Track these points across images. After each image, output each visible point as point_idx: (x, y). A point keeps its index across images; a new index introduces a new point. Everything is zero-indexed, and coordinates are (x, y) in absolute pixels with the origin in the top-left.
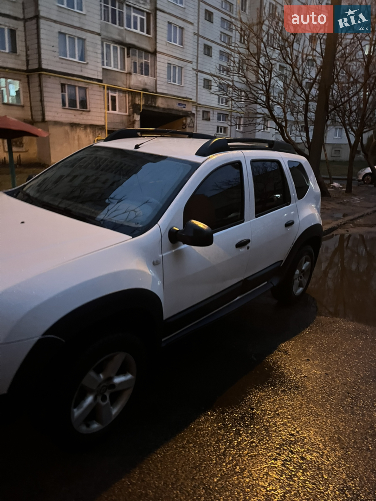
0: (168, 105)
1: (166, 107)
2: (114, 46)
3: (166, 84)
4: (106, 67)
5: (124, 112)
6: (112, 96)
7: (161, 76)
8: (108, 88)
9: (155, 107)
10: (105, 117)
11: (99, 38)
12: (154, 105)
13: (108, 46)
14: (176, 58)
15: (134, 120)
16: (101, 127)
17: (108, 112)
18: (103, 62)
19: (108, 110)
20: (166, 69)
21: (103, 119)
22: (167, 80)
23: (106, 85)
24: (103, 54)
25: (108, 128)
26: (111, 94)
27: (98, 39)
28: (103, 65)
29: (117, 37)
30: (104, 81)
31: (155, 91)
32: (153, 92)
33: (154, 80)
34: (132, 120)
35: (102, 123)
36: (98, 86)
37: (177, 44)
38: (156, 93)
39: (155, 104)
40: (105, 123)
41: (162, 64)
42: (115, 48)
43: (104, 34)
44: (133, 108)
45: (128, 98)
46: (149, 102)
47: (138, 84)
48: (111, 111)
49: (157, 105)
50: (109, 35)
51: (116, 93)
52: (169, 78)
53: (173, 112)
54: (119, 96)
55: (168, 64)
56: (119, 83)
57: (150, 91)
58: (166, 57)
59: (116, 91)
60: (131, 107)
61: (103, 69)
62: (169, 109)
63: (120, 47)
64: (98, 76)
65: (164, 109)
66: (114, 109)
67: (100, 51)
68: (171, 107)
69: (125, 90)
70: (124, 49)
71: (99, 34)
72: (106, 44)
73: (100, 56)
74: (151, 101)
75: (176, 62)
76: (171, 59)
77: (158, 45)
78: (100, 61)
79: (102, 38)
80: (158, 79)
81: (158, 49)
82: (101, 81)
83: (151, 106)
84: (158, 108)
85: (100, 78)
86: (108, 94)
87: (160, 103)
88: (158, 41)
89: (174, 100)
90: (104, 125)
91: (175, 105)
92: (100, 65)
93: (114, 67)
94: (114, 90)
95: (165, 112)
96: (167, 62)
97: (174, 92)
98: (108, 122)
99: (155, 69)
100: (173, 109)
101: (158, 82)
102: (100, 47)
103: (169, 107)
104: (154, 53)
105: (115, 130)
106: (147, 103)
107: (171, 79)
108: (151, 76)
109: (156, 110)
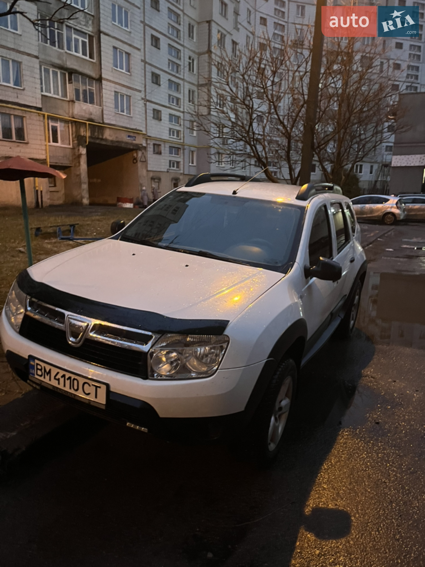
0: (116, 137)
1: (115, 139)
2: (53, 71)
3: (113, 114)
4: (45, 93)
5: (67, 145)
6: (52, 126)
7: (107, 104)
8: (49, 117)
9: (102, 139)
10: (46, 150)
11: (37, 61)
12: (100, 137)
13: (47, 71)
14: (124, 86)
15: (79, 153)
16: (42, 162)
17: (48, 144)
18: (42, 88)
19: (49, 142)
20: (113, 98)
21: (44, 152)
22: (114, 110)
23: (46, 114)
24: (41, 79)
25: (50, 162)
26: (51, 124)
27: (36, 63)
28: (42, 91)
29: (57, 61)
30: (43, 110)
31: (101, 122)
32: (99, 123)
33: (101, 110)
34: (77, 154)
35: (43, 157)
36: (37, 114)
37: (124, 71)
38: (103, 123)
39: (103, 135)
40: (46, 157)
41: (109, 92)
42: (55, 74)
43: (42, 57)
44: (77, 140)
45: (71, 129)
46: (96, 134)
47: (83, 114)
48: (52, 143)
49: (104, 137)
50: (48, 58)
51: (57, 123)
52: (116, 107)
53: (123, 145)
54: (60, 126)
55: (115, 92)
56: (61, 112)
57: (96, 121)
58: (113, 85)
59: (57, 121)
60: (76, 139)
61: (42, 95)
62: (118, 142)
63: (61, 73)
64: (36, 103)
65: (112, 141)
66: (55, 140)
67: (38, 76)
68: (120, 140)
69: (68, 119)
70: (65, 74)
71: (37, 57)
72: (44, 68)
73: (39, 81)
74: (98, 132)
75: (124, 91)
76: (117, 86)
77: (103, 70)
78: (39, 86)
79: (40, 62)
80: (104, 108)
81: (103, 76)
82: (40, 109)
83: (98, 138)
84: (106, 140)
85: (39, 106)
86: (48, 124)
87: (108, 135)
88: (103, 67)
89: (123, 132)
90: (45, 160)
91: (124, 137)
92: (39, 91)
93: (54, 94)
94: (55, 119)
95: (114, 145)
96: (113, 89)
97: (123, 122)
98: (50, 156)
99: (101, 97)
100: (122, 142)
101: (105, 112)
102: (38, 71)
103: (117, 140)
104: (100, 80)
105: (57, 164)
106: (94, 135)
107: (118, 109)
108: (97, 105)
109: (104, 143)
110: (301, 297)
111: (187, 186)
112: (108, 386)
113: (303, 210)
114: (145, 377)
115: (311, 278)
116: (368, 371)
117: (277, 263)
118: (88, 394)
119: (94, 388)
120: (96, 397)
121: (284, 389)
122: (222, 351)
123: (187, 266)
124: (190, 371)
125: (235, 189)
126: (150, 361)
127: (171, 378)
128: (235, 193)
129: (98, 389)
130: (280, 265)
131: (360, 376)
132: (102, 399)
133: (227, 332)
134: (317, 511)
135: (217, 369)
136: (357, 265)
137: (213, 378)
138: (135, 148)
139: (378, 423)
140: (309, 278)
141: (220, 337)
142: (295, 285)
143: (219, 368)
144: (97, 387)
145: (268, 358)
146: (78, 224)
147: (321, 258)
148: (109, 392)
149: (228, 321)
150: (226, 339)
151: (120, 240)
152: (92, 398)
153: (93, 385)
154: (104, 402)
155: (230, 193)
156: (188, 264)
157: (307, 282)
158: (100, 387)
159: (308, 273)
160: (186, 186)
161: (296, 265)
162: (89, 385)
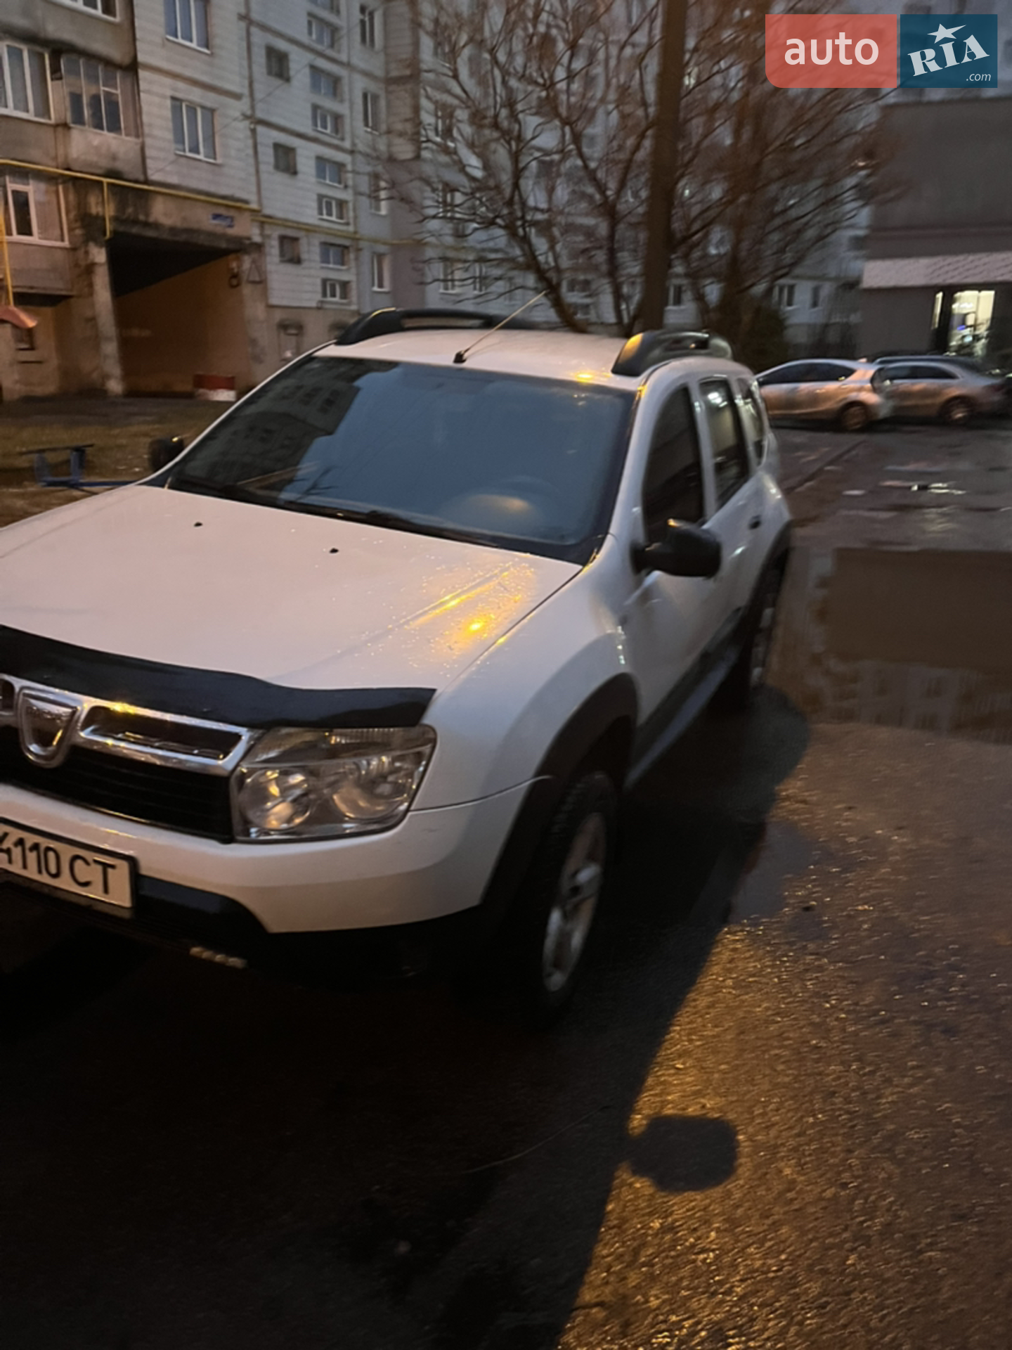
0: (184, 219)
1: (179, 224)
3: (172, 157)
5: (55, 239)
6: (14, 191)
7: (156, 132)
8: (6, 170)
9: (146, 224)
12: (142, 217)
14: (195, 82)
15: (89, 262)
17: (7, 238)
19: (9, 232)
20: (169, 115)
22: (172, 145)
25: (14, 287)
26: (11, 186)
29: (18, 21)
31: (141, 178)
32: (136, 181)
33: (138, 147)
34: (83, 263)
37: (194, 45)
38: (147, 182)
39: (147, 214)
40: (4, 272)
41: (157, 100)
42: (15, 54)
44: (82, 227)
45: (64, 198)
46: (130, 210)
47: (94, 158)
48: (16, 237)
49: (151, 219)
51: (28, 184)
52: (179, 139)
53: (202, 240)
54: (35, 191)
55: (173, 98)
56: (36, 154)
57: (126, 177)
58: (167, 80)
59: (28, 178)
60: (78, 224)
62: (187, 230)
63: (30, 51)
65: (173, 230)
66: (24, 228)
68: (195, 226)
69: (53, 173)
70: (41, 55)
74: (135, 206)
75: (196, 95)
76: (181, 85)
77: (139, 44)
80: (148, 141)
81: (142, 57)
83: (135, 222)
84: (156, 226)
86: (3, 187)
87: (162, 213)
88: (139, 34)
89: (200, 204)
90: (2, 279)
91: (203, 219)
93: (16, 108)
94: (20, 174)
95: (177, 238)
96: (169, 93)
97: (198, 179)
98: (13, 272)
99: (138, 112)
100: (199, 232)
101: (148, 152)
103: (185, 225)
104: (132, 68)
105: (34, 291)
106: (124, 213)
107: (183, 143)
108: (127, 135)
109: (151, 233)
110: (623, 622)
111: (341, 342)
112: (132, 862)
113: (629, 399)
114: (227, 837)
115: (648, 573)
116: (791, 788)
117: (562, 537)
118: (86, 884)
119: (100, 868)
120: (106, 890)
121: (582, 844)
122: (419, 764)
123: (334, 551)
124: (341, 818)
125: (461, 349)
126: (238, 799)
127: (294, 835)
128: (459, 358)
129: (110, 871)
130: (571, 542)
131: (772, 798)
132: (120, 896)
133: (430, 718)
134: (659, 1124)
135: (408, 810)
136: (769, 534)
137: (396, 834)
138: (232, 246)
139: (808, 909)
140: (644, 572)
141: (414, 732)
142: (606, 592)
143: (412, 808)
144: (106, 866)
145: (538, 773)
146: (91, 446)
147: (672, 523)
148: (137, 878)
149: (433, 691)
150: (431, 735)
151: (171, 487)
152: (95, 893)
153: (96, 862)
154: (127, 903)
155: (447, 360)
156: (336, 547)
157: (639, 583)
158: (113, 867)
159: (640, 560)
160: (338, 343)
161: (609, 542)
162: (87, 863)
